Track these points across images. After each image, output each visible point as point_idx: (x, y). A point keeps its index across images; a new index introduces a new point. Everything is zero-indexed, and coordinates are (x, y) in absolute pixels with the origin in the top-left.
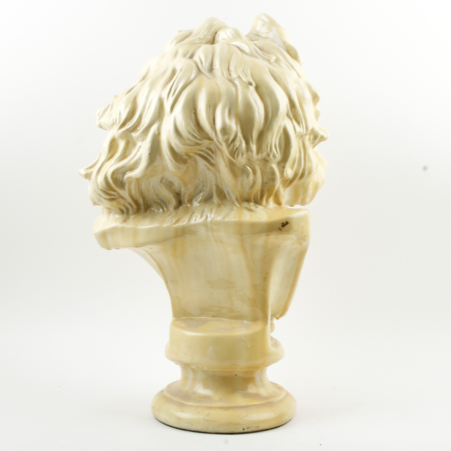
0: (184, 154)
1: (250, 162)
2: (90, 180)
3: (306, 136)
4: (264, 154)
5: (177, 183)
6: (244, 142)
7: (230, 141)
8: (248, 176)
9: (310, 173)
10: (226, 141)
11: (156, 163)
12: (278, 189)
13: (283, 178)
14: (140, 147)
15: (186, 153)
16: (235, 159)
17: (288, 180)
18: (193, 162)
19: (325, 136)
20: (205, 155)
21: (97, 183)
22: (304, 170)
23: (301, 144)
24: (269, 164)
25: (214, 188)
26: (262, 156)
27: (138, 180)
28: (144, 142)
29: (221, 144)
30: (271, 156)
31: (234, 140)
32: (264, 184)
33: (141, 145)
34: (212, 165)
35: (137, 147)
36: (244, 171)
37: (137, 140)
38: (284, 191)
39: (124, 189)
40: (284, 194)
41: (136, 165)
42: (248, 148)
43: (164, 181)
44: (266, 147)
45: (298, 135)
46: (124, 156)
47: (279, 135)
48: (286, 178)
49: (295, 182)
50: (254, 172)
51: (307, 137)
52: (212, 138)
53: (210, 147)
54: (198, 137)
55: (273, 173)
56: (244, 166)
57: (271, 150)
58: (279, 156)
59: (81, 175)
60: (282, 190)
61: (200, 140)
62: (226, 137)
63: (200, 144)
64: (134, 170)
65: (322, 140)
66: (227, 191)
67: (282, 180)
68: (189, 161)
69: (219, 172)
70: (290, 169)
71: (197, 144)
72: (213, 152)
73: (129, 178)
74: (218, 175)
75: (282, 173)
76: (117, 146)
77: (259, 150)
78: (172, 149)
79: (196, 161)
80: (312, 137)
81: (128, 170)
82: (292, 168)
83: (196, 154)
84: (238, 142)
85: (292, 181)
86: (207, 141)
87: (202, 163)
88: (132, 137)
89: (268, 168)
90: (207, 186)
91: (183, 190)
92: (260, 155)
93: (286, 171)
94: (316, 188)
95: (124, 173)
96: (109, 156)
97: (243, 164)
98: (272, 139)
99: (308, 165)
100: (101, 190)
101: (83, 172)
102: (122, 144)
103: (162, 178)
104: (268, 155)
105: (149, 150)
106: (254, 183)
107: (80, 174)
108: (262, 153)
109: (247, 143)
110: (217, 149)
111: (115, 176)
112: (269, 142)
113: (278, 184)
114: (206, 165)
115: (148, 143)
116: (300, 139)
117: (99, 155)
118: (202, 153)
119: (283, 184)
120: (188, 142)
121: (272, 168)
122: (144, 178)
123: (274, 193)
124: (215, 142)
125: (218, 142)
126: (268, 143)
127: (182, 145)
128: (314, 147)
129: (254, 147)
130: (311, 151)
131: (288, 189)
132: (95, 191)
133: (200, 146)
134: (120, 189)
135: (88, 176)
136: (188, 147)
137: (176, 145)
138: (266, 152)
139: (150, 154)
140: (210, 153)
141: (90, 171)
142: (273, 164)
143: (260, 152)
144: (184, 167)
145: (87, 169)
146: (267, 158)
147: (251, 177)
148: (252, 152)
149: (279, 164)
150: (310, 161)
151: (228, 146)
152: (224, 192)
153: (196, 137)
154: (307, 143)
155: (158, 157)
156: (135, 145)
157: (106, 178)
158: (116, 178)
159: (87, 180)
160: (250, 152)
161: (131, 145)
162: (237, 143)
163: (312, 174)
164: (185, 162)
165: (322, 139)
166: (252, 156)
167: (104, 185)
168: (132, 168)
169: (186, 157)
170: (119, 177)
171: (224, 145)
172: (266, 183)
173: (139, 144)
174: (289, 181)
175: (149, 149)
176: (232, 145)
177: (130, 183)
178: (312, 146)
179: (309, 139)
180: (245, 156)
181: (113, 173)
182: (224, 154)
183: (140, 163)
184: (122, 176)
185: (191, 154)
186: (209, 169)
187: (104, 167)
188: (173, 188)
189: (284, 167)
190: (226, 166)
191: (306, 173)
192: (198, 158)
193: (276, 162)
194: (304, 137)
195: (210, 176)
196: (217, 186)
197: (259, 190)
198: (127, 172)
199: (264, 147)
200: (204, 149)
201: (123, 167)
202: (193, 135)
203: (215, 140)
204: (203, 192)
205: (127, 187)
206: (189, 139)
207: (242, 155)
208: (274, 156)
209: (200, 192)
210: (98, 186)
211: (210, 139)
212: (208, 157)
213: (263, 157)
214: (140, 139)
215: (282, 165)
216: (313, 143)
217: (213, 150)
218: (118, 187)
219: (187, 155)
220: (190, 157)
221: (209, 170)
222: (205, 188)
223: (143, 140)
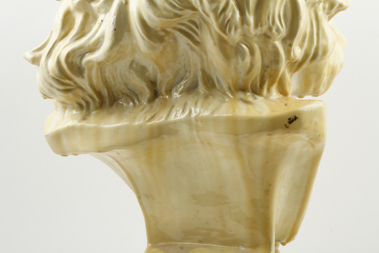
0: (159, 29)
1: (246, 38)
2: (39, 65)
3: (319, 4)
4: (265, 28)
5: (151, 67)
6: (237, 12)
7: (219, 11)
8: (243, 58)
9: (325, 52)
10: (215, 11)
11: (125, 41)
12: (283, 75)
13: (289, 60)
14: (102, 21)
15: (162, 28)
16: (226, 35)
17: (296, 62)
18: (171, 40)
19: (345, 4)
20: (187, 30)
21: (47, 69)
22: (317, 49)
23: (313, 15)
24: (271, 41)
25: (200, 74)
26: (262, 31)
27: (100, 64)
28: (108, 14)
29: (207, 15)
30: (274, 30)
31: (224, 10)
32: (264, 68)
33: (104, 19)
34: (197, 43)
35: (99, 21)
36: (238, 51)
37: (99, 12)
38: (291, 77)
39: (83, 77)
40: (291, 80)
41: (97, 45)
42: (244, 20)
43: (134, 66)
44: (266, 18)
45: (309, 3)
46: (82, 33)
47: (284, 3)
48: (293, 60)
49: (305, 66)
50: (252, 52)
51: (321, 5)
52: (196, 7)
53: (193, 20)
54: (177, 6)
55: (276, 53)
56: (238, 44)
57: (274, 22)
58: (284, 31)
59: (27, 60)
60: (288, 75)
61: (181, 10)
62: (214, 6)
63: (180, 16)
64: (95, 51)
65: (340, 9)
66: (217, 78)
67: (289, 63)
68: (166, 38)
69: (206, 53)
70: (298, 47)
71: (177, 16)
72: (197, 27)
73: (89, 62)
74: (205, 57)
75: (288, 52)
76: (73, 20)
77: (258, 23)
78: (143, 23)
79: (175, 39)
80: (327, 5)
81: (87, 51)
82: (301, 46)
83: (175, 29)
84: (230, 12)
85: (301, 64)
86: (190, 12)
87: (183, 41)
88: (91, 9)
89: (270, 46)
90: (190, 72)
91: (159, 76)
92: (259, 29)
93: (293, 50)
94: (333, 73)
95: (83, 56)
96: (63, 33)
97: (237, 41)
98: (274, 7)
99: (322, 42)
100: (53, 78)
101: (30, 56)
102: (79, 18)
103: (132, 62)
104: (270, 29)
105: (114, 25)
106: (252, 65)
107: (25, 58)
108: (261, 26)
109: (242, 13)
110: (202, 22)
111: (70, 59)
112: (272, 11)
113: (283, 67)
114: (188, 44)
115: (113, 15)
116: (312, 8)
117: (50, 33)
118: (183, 28)
119: (289, 68)
120: (164, 13)
121: (275, 47)
122: (108, 61)
123: (278, 79)
124: (200, 13)
125: (204, 12)
126: (270, 13)
127: (157, 16)
128: (330, 18)
129: (251, 19)
130: (326, 24)
131: (296, 74)
132: (45, 80)
133: (180, 18)
134: (77, 76)
135: (35, 61)
136: (164, 20)
137: (149, 16)
138: (267, 25)
139: (115, 30)
140: (194, 27)
141: (38, 54)
142: (277, 40)
143: (260, 24)
144: (160, 47)
145: (35, 51)
146: (269, 34)
147: (248, 59)
148: (248, 24)
149: (284, 41)
150: (325, 36)
151: (217, 18)
152: (212, 80)
153: (174, 7)
154: (321, 13)
155: (126, 34)
156: (95, 18)
157: (58, 62)
158: (72, 63)
159: (35, 66)
160: (245, 26)
161: (90, 19)
162: (229, 14)
163: (328, 54)
164: (161, 39)
165: (341, 7)
166: (249, 31)
167: (57, 72)
168: (92, 49)
169: (162, 33)
170: (76, 60)
171: (212, 15)
172: (268, 67)
173: (101, 17)
174: (297, 64)
175: (114, 23)
176: (222, 17)
177: (90, 69)
178: (327, 17)
179: (324, 8)
180: (239, 30)
181: (68, 56)
182: (212, 28)
183: (103, 42)
184: (79, 59)
185: (169, 30)
186: (192, 49)
187: (56, 48)
188: (147, 74)
189: (291, 45)
190: (215, 44)
191: (320, 53)
192: (178, 34)
193: (281, 39)
194: (317, 5)
195: (194, 58)
196: (203, 71)
197: (259, 76)
198: (87, 54)
199: (264, 18)
200: (185, 22)
201: (80, 48)
202: (171, 4)
203: (200, 9)
204: (186, 79)
205: (86, 74)
206: (165, 9)
207: (236, 29)
208: (278, 30)
209: (182, 79)
210: (48, 72)
211: (193, 8)
212: (191, 32)
213: (264, 32)
214: (103, 10)
215: (288, 42)
216: (328, 13)
217: (198, 23)
218: (74, 74)
219: (163, 30)
220: (167, 33)
221: (193, 51)
222: (188, 74)
223: (106, 12)
